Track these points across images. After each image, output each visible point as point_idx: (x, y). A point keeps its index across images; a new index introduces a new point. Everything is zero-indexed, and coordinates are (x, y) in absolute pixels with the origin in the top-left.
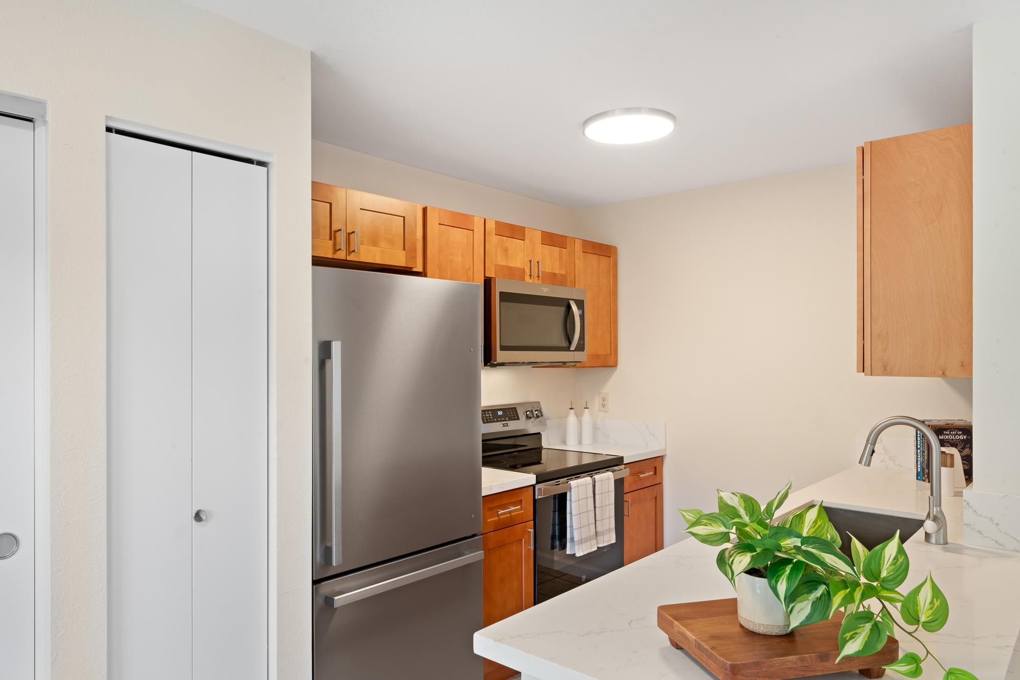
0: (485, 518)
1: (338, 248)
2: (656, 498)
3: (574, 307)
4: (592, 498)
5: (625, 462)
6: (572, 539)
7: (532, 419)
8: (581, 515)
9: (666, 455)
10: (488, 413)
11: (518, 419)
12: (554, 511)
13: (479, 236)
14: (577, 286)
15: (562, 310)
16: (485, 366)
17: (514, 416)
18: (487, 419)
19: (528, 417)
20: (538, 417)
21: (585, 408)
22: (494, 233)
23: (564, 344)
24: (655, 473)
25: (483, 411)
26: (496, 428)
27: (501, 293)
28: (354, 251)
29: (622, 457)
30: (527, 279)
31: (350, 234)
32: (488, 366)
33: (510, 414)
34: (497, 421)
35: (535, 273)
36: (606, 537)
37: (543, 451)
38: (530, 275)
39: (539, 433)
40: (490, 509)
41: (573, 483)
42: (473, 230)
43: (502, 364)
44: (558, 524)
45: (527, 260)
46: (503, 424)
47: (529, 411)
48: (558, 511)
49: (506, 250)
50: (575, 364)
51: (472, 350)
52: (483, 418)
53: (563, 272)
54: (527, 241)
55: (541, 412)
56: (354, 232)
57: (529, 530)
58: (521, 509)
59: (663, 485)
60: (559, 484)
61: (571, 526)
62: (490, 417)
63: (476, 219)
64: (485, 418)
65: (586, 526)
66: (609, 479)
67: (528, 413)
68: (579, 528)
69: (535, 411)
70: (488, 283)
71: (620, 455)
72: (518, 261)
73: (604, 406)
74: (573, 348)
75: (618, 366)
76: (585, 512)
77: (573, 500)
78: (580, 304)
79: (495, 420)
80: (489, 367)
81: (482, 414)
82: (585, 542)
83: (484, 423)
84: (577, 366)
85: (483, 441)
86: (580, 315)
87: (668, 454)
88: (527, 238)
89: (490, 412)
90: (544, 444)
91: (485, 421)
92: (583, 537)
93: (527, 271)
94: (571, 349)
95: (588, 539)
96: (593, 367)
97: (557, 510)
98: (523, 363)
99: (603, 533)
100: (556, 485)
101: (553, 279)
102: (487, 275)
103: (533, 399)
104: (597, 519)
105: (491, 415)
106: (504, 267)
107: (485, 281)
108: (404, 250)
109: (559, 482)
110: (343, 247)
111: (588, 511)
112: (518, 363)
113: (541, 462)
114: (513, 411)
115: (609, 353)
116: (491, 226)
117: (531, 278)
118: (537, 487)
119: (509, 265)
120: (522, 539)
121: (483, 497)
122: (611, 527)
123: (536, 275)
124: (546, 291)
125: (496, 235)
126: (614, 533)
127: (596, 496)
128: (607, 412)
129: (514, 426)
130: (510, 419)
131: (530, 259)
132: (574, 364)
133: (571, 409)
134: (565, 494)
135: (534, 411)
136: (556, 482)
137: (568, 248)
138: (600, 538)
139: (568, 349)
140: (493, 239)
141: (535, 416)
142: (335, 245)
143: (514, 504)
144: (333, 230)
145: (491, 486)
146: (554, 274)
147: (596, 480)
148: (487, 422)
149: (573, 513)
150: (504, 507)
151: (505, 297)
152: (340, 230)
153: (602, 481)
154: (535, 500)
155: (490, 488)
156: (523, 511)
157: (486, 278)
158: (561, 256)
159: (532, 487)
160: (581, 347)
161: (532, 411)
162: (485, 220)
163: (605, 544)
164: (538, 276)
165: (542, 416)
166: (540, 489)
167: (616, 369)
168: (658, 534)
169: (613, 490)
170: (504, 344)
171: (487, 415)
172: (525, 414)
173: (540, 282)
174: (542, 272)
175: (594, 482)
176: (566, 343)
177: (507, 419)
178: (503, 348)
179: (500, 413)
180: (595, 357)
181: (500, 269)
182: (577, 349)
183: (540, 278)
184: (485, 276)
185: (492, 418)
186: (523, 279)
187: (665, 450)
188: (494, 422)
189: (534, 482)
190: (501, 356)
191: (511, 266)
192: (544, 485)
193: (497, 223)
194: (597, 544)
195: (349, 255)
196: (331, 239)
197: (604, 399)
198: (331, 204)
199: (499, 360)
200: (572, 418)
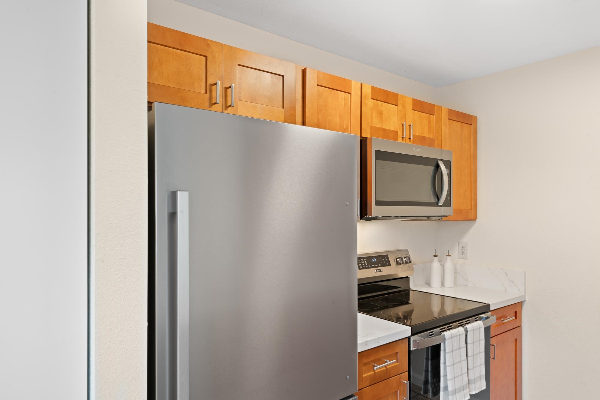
0: (361, 373)
1: (214, 102)
2: (516, 340)
3: (443, 167)
4: (465, 348)
5: (491, 309)
6: (446, 388)
7: (401, 265)
8: (455, 365)
9: (525, 301)
10: (363, 261)
11: (390, 265)
12: (427, 359)
13: (356, 98)
14: (443, 148)
15: (432, 168)
16: (361, 219)
17: (386, 263)
18: (362, 266)
19: (398, 263)
20: (407, 263)
21: (447, 256)
22: (370, 97)
23: (433, 200)
24: (516, 318)
25: (358, 258)
26: (370, 273)
27: (376, 152)
28: (230, 106)
29: (489, 305)
30: (400, 140)
31: (227, 88)
32: (364, 219)
33: (383, 261)
34: (372, 267)
35: (406, 135)
36: (478, 384)
37: (411, 293)
38: (403, 138)
39: (407, 277)
40: (365, 364)
41: (447, 334)
42: (350, 93)
43: (376, 218)
44: (431, 372)
45: (400, 123)
46: (376, 270)
47: (399, 258)
48: (432, 360)
49: (380, 113)
50: (441, 218)
51: (348, 203)
52: (358, 264)
53: (431, 136)
54: (400, 106)
55: (409, 258)
56: (230, 87)
57: (404, 381)
58: (397, 362)
59: (521, 328)
60: (433, 334)
61: (445, 376)
62: (365, 263)
63: (353, 83)
64: (360, 265)
65: (460, 375)
66: (479, 328)
67: (398, 260)
68: (452, 379)
69: (405, 258)
70: (364, 142)
71: (487, 302)
72: (392, 125)
73: (463, 253)
74: (441, 203)
75: (477, 220)
76: (458, 362)
77: (447, 351)
78: (448, 164)
79: (370, 266)
80: (364, 221)
81: (358, 261)
82: (459, 392)
83: (360, 269)
84: (443, 220)
85: (358, 285)
86: (447, 174)
87: (527, 299)
88: (400, 103)
89: (365, 260)
90: (412, 286)
91: (361, 267)
92: (457, 387)
93: (400, 133)
94: (439, 205)
95: (462, 388)
96: (456, 220)
97: (430, 358)
98: (396, 217)
99: (475, 381)
100: (430, 335)
101: (422, 140)
102: (363, 136)
103: (401, 247)
104: (469, 368)
105: (366, 262)
106: (379, 129)
107: (361, 141)
108: (283, 107)
109: (433, 332)
110: (219, 100)
111: (461, 361)
112: (391, 217)
113: (409, 302)
114: (385, 259)
115: (470, 209)
116: (367, 90)
117: (403, 140)
118: (412, 339)
119: (384, 128)
120: (397, 391)
121: (358, 353)
122: (481, 374)
123: (408, 137)
124: (417, 151)
125: (371, 99)
126: (485, 379)
127: (469, 345)
128: (467, 259)
129: (385, 271)
130: (383, 265)
131: (402, 123)
132: (439, 218)
133: (435, 256)
134: (439, 345)
135: (403, 258)
136: (430, 333)
137: (436, 114)
138: (472, 386)
139: (437, 204)
140: (369, 103)
141: (404, 262)
142: (211, 98)
143: (390, 357)
144: (208, 83)
145: (367, 341)
146: (424, 138)
147: (468, 330)
148: (363, 268)
149: (447, 364)
150: (379, 361)
151: (380, 155)
152: (215, 84)
153: (473, 330)
154: (409, 351)
155: (366, 343)
156: (398, 363)
157: (362, 138)
158: (429, 122)
159: (407, 339)
160: (448, 203)
161: (401, 258)
162: (361, 85)
163: (477, 392)
164: (410, 139)
165: (410, 262)
166: (415, 341)
167: (476, 222)
168: (518, 372)
169: (484, 338)
170: (380, 199)
171: (362, 262)
172: (396, 260)
173: (411, 143)
174: (414, 135)
175: (466, 331)
176: (435, 200)
177: (380, 265)
178: (378, 203)
179: (374, 260)
180: (458, 211)
181: (375, 130)
182: (444, 205)
183: (411, 140)
184: (361, 137)
185: (366, 264)
186: (396, 139)
187: (525, 296)
188: (369, 268)
189: (410, 334)
190: (376, 210)
191: (385, 128)
192: (418, 336)
193: (373, 88)
194: (469, 391)
195: (226, 109)
196: (206, 92)
197: (463, 248)
198: (206, 57)
199: (374, 214)
200: (436, 265)
